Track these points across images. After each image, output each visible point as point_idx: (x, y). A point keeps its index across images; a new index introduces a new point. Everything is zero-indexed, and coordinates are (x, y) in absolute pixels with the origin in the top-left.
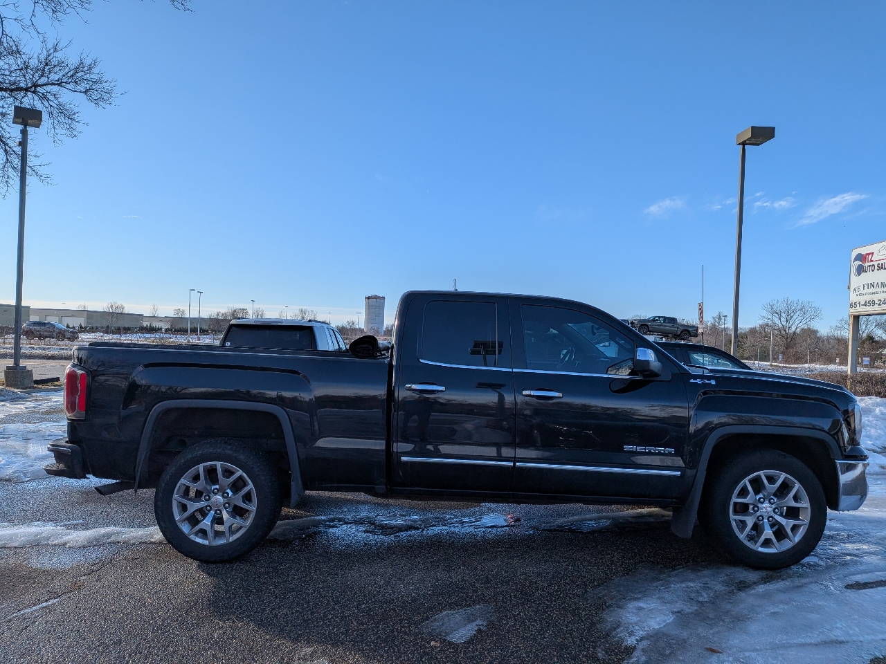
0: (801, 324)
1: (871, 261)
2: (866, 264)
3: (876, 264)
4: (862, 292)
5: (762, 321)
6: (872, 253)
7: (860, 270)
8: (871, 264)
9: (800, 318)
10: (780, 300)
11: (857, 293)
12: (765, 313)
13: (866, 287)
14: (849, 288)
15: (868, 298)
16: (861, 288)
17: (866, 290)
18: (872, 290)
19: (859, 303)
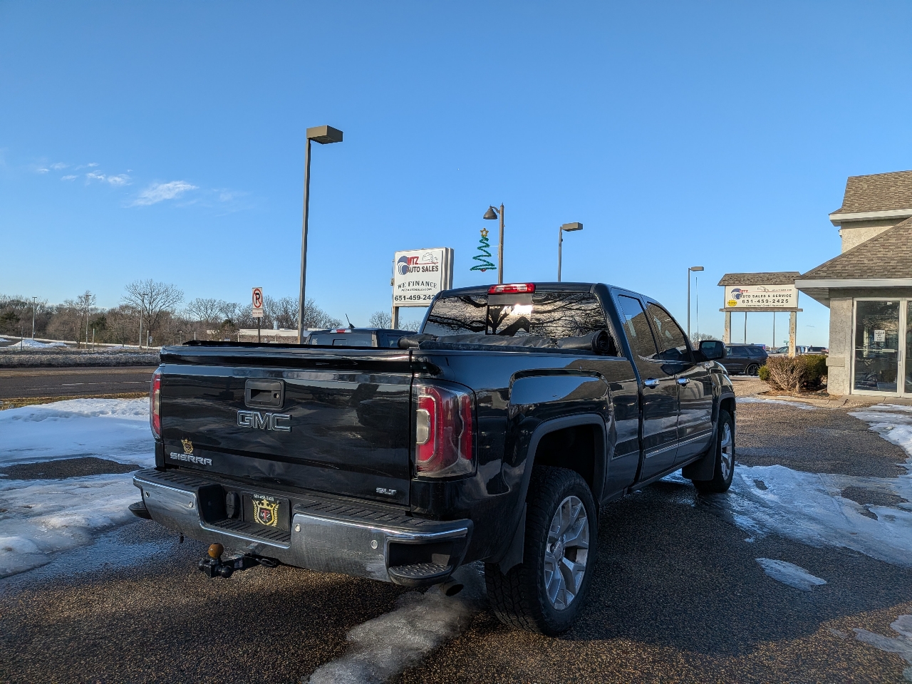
0: (164, 306)
1: (416, 263)
2: (411, 266)
3: (421, 266)
4: (408, 287)
5: (125, 303)
6: (418, 258)
7: (405, 270)
8: (417, 266)
9: (163, 301)
10: (143, 281)
11: (402, 288)
12: (127, 294)
13: (411, 284)
14: (392, 284)
15: (413, 293)
16: (406, 285)
17: (411, 287)
18: (417, 287)
19: (405, 297)
